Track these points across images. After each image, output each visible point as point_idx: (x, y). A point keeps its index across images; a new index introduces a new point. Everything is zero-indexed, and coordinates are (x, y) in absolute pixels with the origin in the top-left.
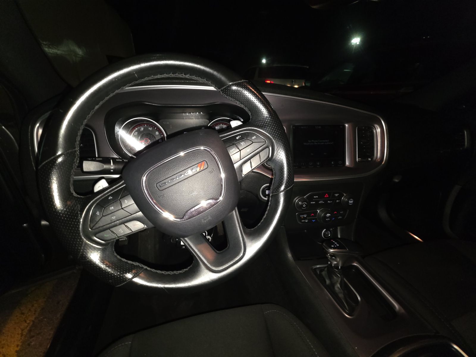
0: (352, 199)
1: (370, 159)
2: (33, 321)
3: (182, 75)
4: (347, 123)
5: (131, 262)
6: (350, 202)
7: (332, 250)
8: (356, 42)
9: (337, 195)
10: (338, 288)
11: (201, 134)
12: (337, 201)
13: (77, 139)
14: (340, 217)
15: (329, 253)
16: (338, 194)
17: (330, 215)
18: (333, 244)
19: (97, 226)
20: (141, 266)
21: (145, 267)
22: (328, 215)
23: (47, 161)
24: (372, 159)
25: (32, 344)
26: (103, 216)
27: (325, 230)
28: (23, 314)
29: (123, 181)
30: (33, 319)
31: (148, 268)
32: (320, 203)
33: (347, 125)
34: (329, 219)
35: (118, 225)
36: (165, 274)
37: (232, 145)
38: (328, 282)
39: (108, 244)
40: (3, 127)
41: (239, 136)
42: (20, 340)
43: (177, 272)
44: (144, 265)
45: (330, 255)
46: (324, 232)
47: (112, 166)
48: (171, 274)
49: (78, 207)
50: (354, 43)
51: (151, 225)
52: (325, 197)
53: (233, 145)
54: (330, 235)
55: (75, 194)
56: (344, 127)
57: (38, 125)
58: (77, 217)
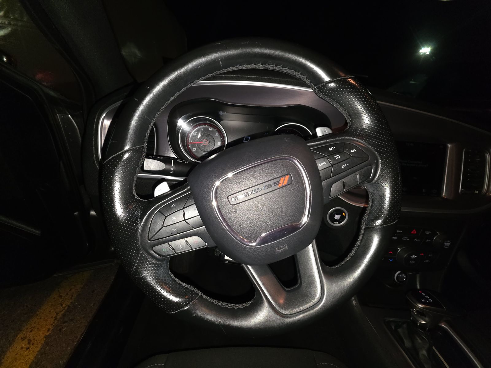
0: (449, 241)
1: (477, 192)
2: (69, 306)
3: (273, 66)
4: (450, 143)
5: (186, 285)
6: (446, 244)
7: (420, 306)
8: (425, 52)
9: (428, 233)
10: (424, 355)
11: (287, 140)
12: (427, 240)
13: (147, 134)
14: (427, 261)
15: (416, 307)
16: (430, 232)
17: (416, 257)
18: (423, 297)
19: (155, 237)
20: (196, 292)
21: (201, 294)
22: (413, 256)
23: (114, 156)
24: (480, 191)
25: (64, 330)
26: (163, 226)
27: (399, 272)
28: (61, 297)
29: (189, 187)
30: (69, 304)
31: (204, 296)
32: (403, 239)
33: (449, 146)
34: (414, 262)
35: (178, 239)
36: (222, 306)
37: (322, 158)
38: (407, 344)
39: (165, 259)
40: (70, 116)
41: (332, 147)
42: (52, 324)
43: (236, 307)
44: (199, 290)
45: (417, 311)
46: (398, 275)
47: (172, 167)
48: (229, 308)
49: (138, 212)
50: (422, 53)
51: (213, 244)
52: (412, 233)
53: (324, 157)
54: (405, 279)
55: (136, 197)
56: (446, 147)
57: (104, 115)
58: (137, 224)
